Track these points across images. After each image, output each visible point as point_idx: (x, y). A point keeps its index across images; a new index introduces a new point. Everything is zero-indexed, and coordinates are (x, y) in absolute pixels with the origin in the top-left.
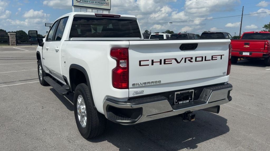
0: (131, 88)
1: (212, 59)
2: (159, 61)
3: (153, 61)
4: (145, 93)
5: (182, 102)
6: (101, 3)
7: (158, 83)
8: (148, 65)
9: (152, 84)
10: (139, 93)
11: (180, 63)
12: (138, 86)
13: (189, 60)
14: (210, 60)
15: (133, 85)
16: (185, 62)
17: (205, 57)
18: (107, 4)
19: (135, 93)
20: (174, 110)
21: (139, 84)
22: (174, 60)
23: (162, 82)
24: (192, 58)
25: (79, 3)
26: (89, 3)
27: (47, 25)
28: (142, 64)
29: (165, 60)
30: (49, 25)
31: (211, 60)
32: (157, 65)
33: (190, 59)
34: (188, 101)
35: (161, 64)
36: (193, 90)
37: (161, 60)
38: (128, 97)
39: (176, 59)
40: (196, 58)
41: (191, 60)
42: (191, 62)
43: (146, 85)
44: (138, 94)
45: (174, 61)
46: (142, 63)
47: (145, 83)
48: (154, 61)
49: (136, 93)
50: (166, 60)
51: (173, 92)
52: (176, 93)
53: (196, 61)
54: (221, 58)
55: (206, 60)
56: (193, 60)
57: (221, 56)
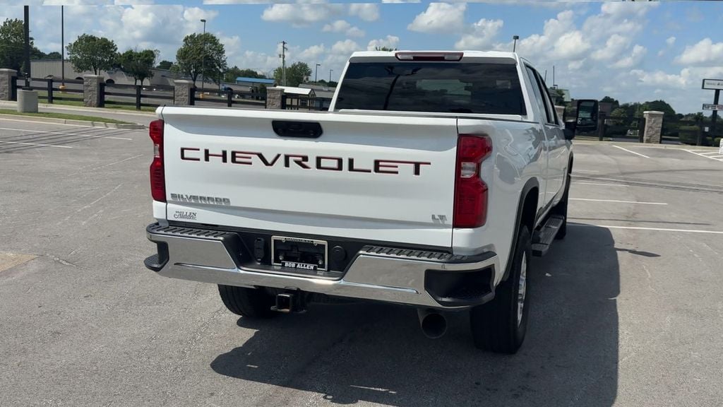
0: (171, 202)
1: (377, 170)
2: (221, 154)
3: (207, 151)
5: (294, 265)
7: (223, 204)
8: (198, 160)
9: (212, 203)
11: (272, 164)
12: (181, 200)
13: (298, 162)
14: (370, 171)
15: (173, 195)
16: (287, 164)
17: (351, 161)
19: (178, 214)
20: (240, 271)
21: (185, 197)
22: (256, 156)
23: (232, 204)
24: (305, 159)
27: (708, 84)
28: (185, 156)
29: (233, 154)
30: (714, 84)
31: (373, 172)
32: (216, 161)
34: (312, 268)
35: (225, 160)
36: (325, 243)
37: (224, 153)
38: (165, 218)
39: (260, 156)
40: (319, 159)
41: (304, 163)
42: (305, 167)
43: (196, 201)
44: (183, 217)
45: (255, 159)
46: (187, 154)
47: (195, 198)
48: (210, 153)
49: (181, 215)
50: (237, 155)
52: (274, 237)
53: (319, 166)
54: (417, 172)
55: (355, 167)
56: (312, 163)
57: (417, 165)
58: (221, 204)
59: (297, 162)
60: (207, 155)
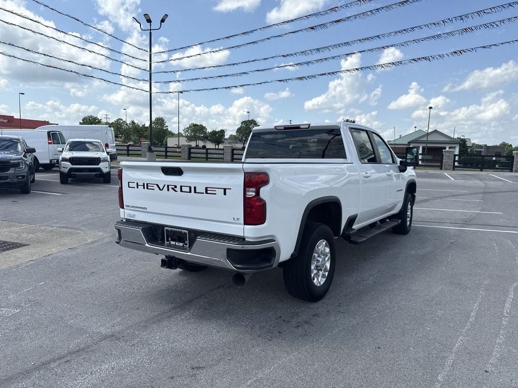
0: (126, 209)
1: (207, 193)
3: (137, 183)
4: (137, 218)
5: (174, 244)
7: (145, 210)
8: (135, 188)
9: (140, 210)
11: (162, 190)
12: (129, 208)
14: (203, 193)
15: (126, 205)
16: (168, 190)
17: (195, 188)
19: (128, 215)
21: (130, 206)
23: (148, 210)
24: (176, 187)
29: (147, 184)
31: (205, 194)
32: (141, 188)
33: (173, 187)
34: (182, 245)
35: (144, 188)
36: (187, 231)
37: (144, 184)
38: (124, 217)
39: (157, 185)
40: (181, 187)
41: (175, 189)
42: (175, 191)
43: (136, 209)
44: (131, 217)
45: (156, 187)
46: (130, 185)
47: (134, 207)
50: (149, 185)
52: (166, 228)
53: (181, 191)
54: (225, 194)
55: (197, 191)
56: (178, 189)
57: (225, 190)
58: (143, 209)
59: (172, 188)
60: (138, 185)
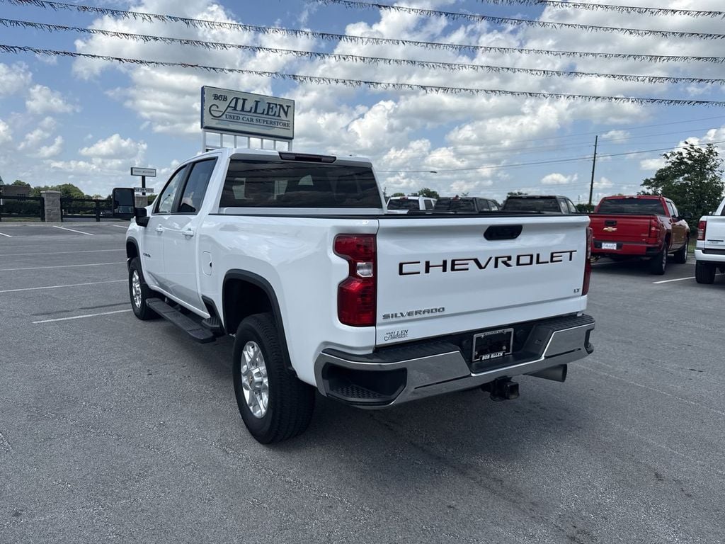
0: (382, 324)
1: (552, 261)
2: (442, 264)
3: (427, 263)
4: (412, 336)
5: (488, 357)
6: (271, 122)
8: (419, 273)
9: (427, 315)
10: (398, 336)
11: (484, 268)
12: (395, 319)
13: (504, 263)
14: (548, 262)
15: (386, 317)
16: (496, 266)
17: (538, 255)
18: (284, 125)
19: (389, 335)
20: (473, 375)
21: (399, 315)
22: (473, 261)
23: (447, 312)
24: (509, 258)
25: (217, 121)
26: (241, 120)
27: (136, 171)
28: (404, 271)
29: (453, 261)
30: (140, 172)
31: (550, 263)
33: (506, 259)
34: (501, 354)
35: (445, 270)
36: (511, 330)
37: (445, 262)
38: (374, 344)
39: (476, 261)
40: (518, 257)
41: (508, 262)
42: (508, 265)
43: (415, 316)
45: (472, 264)
46: (406, 269)
47: (411, 314)
48: (430, 264)
49: (392, 335)
50: (456, 262)
51: (470, 334)
52: (475, 336)
53: (518, 263)
54: (571, 258)
55: (540, 261)
56: (513, 262)
57: (570, 253)
58: (437, 313)
60: (428, 266)
